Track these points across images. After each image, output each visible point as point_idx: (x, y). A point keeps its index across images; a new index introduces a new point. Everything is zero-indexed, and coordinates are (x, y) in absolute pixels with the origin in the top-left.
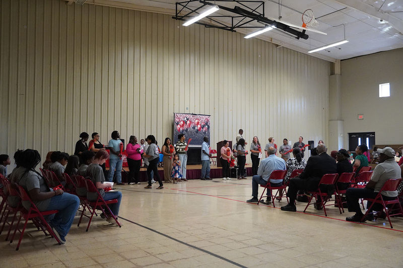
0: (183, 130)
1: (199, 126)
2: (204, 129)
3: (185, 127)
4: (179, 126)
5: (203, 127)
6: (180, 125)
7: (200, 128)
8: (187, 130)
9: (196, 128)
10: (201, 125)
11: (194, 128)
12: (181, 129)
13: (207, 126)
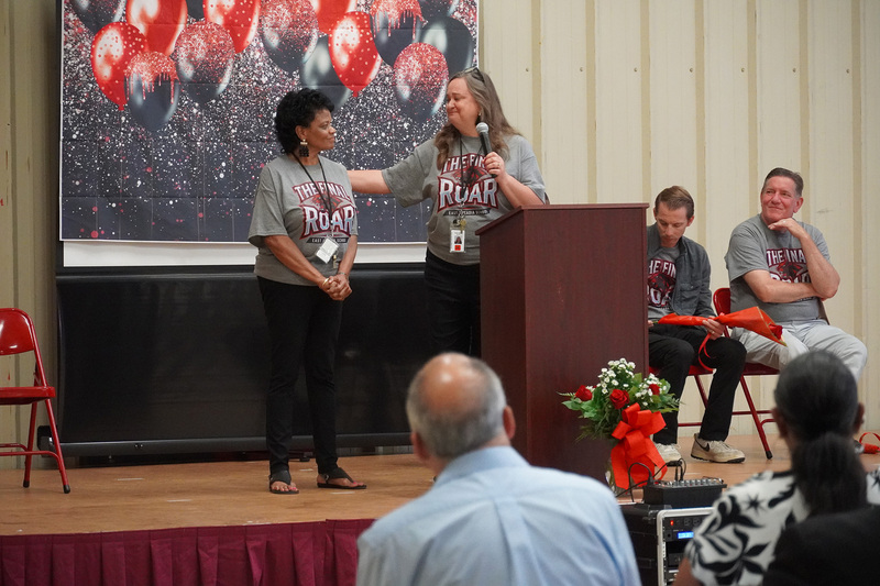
0: (161, 88)
1: (347, 34)
2: (410, 69)
3: (188, 50)
4: (111, 43)
5: (395, 44)
6: (128, 32)
7: (361, 59)
8: (203, 85)
9: (315, 58)
10: (365, 21)
11: (288, 55)
12: (141, 74)
13: (437, 37)
